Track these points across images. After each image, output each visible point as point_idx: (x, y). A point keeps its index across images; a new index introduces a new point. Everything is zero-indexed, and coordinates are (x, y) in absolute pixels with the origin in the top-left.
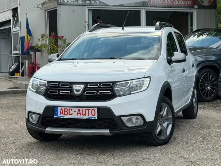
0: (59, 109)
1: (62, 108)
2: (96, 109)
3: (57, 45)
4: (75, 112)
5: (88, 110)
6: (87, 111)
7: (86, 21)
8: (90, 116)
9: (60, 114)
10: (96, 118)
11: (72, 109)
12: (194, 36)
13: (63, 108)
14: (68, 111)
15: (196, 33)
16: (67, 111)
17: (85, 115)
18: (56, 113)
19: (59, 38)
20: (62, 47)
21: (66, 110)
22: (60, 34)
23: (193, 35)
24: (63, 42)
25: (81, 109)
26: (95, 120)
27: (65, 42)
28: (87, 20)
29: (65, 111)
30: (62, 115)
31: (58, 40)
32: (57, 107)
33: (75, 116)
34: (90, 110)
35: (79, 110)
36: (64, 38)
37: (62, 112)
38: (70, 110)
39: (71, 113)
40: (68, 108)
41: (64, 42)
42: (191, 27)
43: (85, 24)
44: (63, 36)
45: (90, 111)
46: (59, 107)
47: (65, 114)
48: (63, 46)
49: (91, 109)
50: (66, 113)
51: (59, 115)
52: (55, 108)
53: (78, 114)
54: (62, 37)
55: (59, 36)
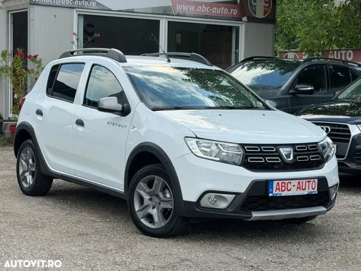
0: (275, 183)
1: (278, 181)
2: (317, 180)
3: (26, 69)
4: (294, 186)
5: (309, 182)
6: (307, 183)
7: (74, 34)
8: (311, 190)
9: (276, 191)
10: (317, 193)
11: (290, 183)
12: (243, 67)
13: (280, 182)
14: (286, 186)
15: (246, 64)
16: (284, 186)
17: (305, 189)
18: (271, 190)
19: (30, 58)
20: (35, 73)
21: (283, 184)
22: (31, 51)
23: (241, 66)
24: (36, 65)
25: (301, 181)
26: (315, 195)
27: (40, 66)
28: (75, 31)
29: (282, 186)
30: (278, 192)
31: (28, 61)
32: (272, 181)
33: (294, 192)
34: (310, 181)
35: (299, 183)
36: (38, 59)
37: (278, 188)
38: (289, 184)
39: (289, 189)
40: (286, 182)
41: (38, 65)
42: (236, 49)
43: (72, 38)
44: (37, 55)
45: (311, 183)
46: (275, 182)
47: (282, 191)
48: (36, 70)
49: (312, 180)
50: (283, 188)
51: (274, 192)
52: (270, 183)
53: (298, 188)
54: (36, 57)
55: (30, 56)
